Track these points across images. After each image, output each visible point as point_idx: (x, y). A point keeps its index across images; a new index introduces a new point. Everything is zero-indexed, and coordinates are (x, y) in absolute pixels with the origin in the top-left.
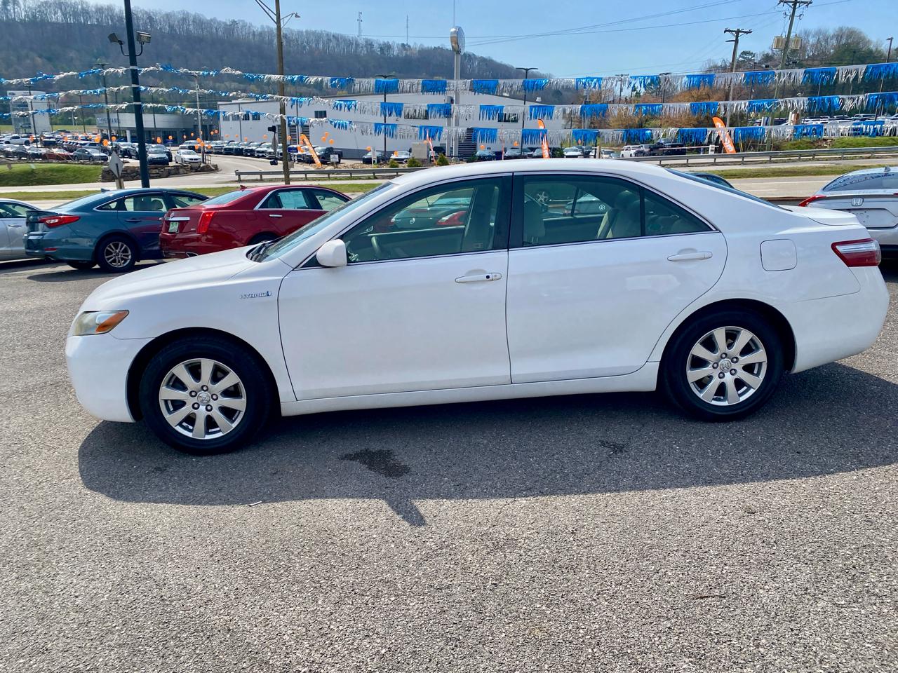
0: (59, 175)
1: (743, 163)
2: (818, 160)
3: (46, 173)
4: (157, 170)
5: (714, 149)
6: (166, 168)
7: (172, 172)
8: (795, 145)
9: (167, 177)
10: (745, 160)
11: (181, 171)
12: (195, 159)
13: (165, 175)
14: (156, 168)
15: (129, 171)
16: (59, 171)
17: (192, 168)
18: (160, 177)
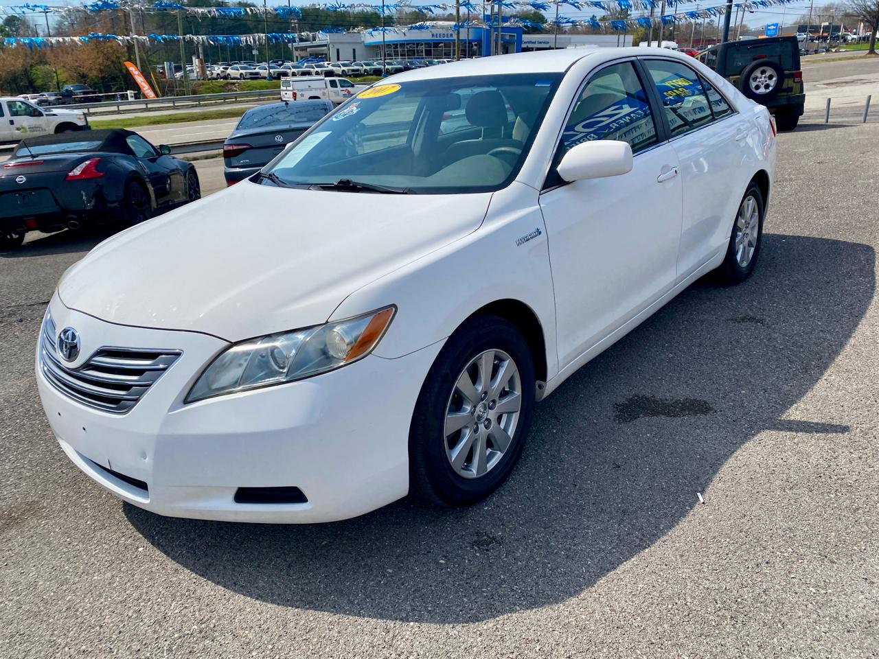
1: (175, 108)
2: (240, 102)
5: (133, 95)
8: (209, 89)
10: (176, 104)
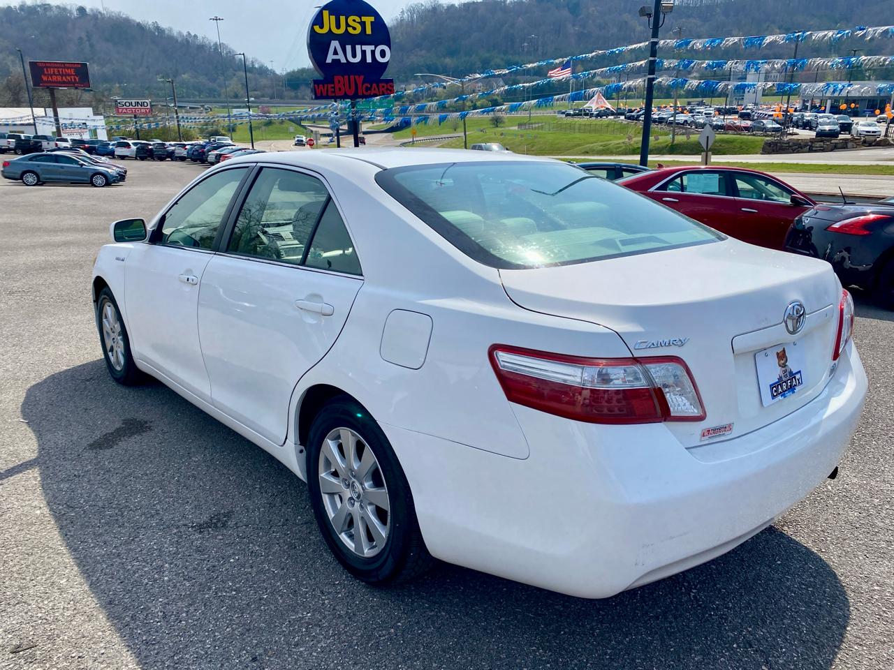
0: (726, 146)
3: (716, 144)
4: (822, 143)
6: (832, 142)
7: (839, 146)
9: (832, 150)
11: (850, 145)
12: (873, 132)
13: (830, 148)
14: (821, 141)
15: (791, 144)
16: (727, 142)
17: (865, 142)
18: (823, 150)
